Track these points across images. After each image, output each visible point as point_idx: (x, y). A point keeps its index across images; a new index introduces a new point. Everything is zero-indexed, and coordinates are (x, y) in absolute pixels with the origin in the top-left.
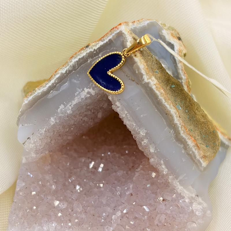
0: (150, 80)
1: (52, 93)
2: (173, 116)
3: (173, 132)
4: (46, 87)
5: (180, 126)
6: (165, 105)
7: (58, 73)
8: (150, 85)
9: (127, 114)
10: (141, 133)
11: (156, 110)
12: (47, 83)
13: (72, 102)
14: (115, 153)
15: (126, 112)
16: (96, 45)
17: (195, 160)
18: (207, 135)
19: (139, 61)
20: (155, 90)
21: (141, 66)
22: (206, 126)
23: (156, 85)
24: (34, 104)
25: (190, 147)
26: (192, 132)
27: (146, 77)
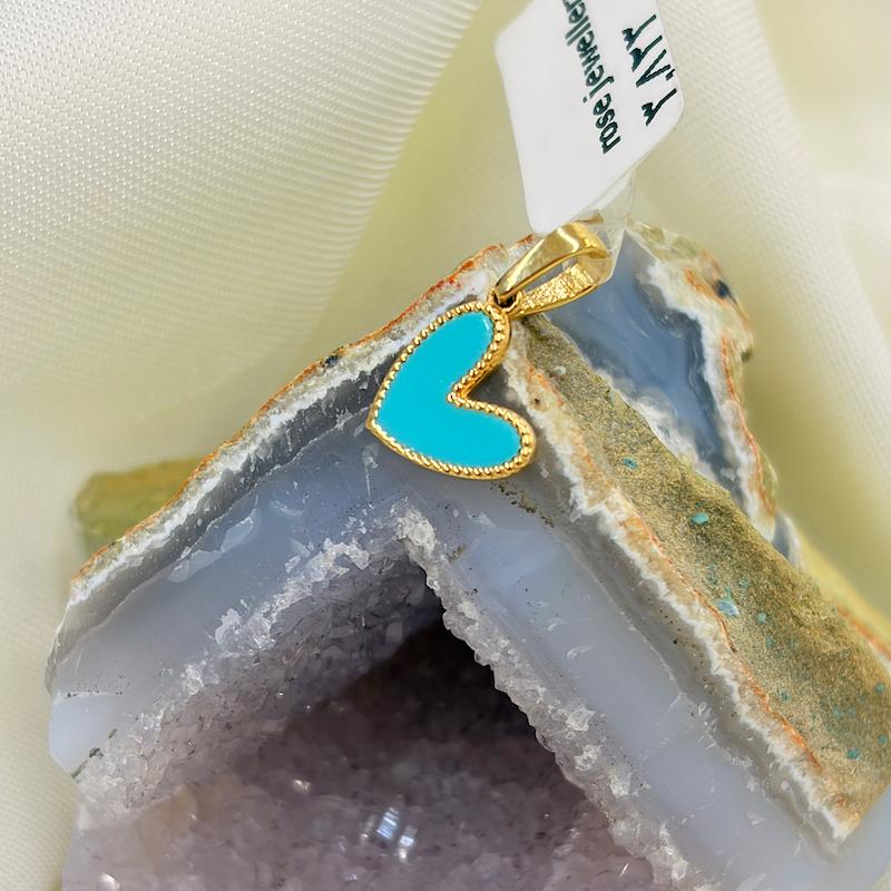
0: (601, 508)
1: (188, 557)
2: (705, 649)
3: (708, 714)
4: (162, 530)
5: (735, 686)
6: (667, 605)
7: (212, 474)
8: (601, 527)
9: (506, 649)
10: (572, 723)
11: (633, 629)
12: (168, 512)
13: (272, 601)
14: (464, 774)
15: (504, 643)
16: (369, 353)
17: (804, 816)
18: (852, 706)
19: (554, 426)
20: (624, 545)
21: (561, 446)
22: (846, 671)
23: (625, 526)
24: (113, 606)
25: (779, 764)
26: (787, 702)
27: (586, 494)
